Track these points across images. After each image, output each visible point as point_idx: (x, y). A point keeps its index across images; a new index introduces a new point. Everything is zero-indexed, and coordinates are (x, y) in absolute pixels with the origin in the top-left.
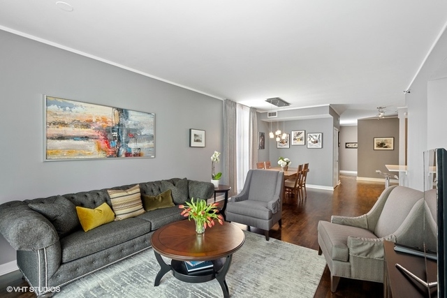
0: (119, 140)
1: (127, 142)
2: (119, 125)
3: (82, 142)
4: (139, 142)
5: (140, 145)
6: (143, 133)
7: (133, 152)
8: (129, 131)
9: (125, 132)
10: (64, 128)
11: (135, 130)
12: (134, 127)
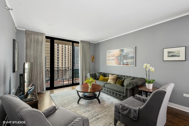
0: (121, 60)
1: (123, 60)
2: (121, 55)
3: (112, 61)
4: (127, 60)
5: (127, 61)
6: (129, 56)
7: (125, 64)
8: (124, 56)
9: (122, 57)
10: (109, 58)
11: (126, 55)
12: (125, 54)
